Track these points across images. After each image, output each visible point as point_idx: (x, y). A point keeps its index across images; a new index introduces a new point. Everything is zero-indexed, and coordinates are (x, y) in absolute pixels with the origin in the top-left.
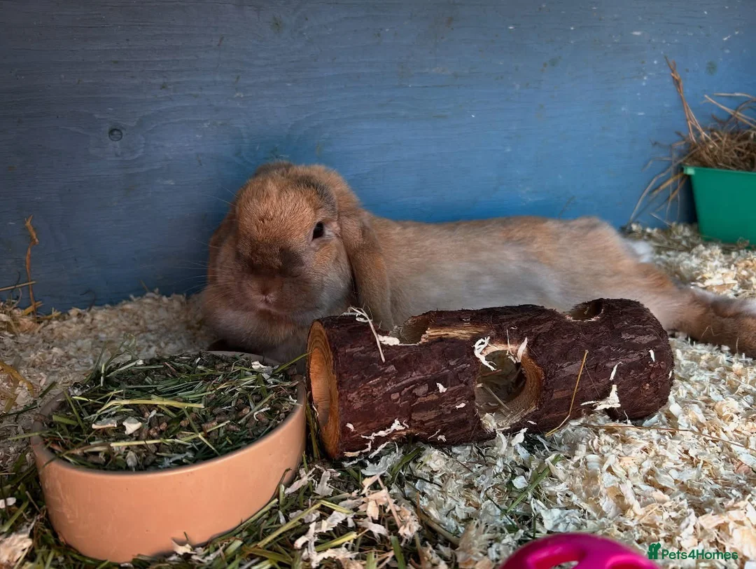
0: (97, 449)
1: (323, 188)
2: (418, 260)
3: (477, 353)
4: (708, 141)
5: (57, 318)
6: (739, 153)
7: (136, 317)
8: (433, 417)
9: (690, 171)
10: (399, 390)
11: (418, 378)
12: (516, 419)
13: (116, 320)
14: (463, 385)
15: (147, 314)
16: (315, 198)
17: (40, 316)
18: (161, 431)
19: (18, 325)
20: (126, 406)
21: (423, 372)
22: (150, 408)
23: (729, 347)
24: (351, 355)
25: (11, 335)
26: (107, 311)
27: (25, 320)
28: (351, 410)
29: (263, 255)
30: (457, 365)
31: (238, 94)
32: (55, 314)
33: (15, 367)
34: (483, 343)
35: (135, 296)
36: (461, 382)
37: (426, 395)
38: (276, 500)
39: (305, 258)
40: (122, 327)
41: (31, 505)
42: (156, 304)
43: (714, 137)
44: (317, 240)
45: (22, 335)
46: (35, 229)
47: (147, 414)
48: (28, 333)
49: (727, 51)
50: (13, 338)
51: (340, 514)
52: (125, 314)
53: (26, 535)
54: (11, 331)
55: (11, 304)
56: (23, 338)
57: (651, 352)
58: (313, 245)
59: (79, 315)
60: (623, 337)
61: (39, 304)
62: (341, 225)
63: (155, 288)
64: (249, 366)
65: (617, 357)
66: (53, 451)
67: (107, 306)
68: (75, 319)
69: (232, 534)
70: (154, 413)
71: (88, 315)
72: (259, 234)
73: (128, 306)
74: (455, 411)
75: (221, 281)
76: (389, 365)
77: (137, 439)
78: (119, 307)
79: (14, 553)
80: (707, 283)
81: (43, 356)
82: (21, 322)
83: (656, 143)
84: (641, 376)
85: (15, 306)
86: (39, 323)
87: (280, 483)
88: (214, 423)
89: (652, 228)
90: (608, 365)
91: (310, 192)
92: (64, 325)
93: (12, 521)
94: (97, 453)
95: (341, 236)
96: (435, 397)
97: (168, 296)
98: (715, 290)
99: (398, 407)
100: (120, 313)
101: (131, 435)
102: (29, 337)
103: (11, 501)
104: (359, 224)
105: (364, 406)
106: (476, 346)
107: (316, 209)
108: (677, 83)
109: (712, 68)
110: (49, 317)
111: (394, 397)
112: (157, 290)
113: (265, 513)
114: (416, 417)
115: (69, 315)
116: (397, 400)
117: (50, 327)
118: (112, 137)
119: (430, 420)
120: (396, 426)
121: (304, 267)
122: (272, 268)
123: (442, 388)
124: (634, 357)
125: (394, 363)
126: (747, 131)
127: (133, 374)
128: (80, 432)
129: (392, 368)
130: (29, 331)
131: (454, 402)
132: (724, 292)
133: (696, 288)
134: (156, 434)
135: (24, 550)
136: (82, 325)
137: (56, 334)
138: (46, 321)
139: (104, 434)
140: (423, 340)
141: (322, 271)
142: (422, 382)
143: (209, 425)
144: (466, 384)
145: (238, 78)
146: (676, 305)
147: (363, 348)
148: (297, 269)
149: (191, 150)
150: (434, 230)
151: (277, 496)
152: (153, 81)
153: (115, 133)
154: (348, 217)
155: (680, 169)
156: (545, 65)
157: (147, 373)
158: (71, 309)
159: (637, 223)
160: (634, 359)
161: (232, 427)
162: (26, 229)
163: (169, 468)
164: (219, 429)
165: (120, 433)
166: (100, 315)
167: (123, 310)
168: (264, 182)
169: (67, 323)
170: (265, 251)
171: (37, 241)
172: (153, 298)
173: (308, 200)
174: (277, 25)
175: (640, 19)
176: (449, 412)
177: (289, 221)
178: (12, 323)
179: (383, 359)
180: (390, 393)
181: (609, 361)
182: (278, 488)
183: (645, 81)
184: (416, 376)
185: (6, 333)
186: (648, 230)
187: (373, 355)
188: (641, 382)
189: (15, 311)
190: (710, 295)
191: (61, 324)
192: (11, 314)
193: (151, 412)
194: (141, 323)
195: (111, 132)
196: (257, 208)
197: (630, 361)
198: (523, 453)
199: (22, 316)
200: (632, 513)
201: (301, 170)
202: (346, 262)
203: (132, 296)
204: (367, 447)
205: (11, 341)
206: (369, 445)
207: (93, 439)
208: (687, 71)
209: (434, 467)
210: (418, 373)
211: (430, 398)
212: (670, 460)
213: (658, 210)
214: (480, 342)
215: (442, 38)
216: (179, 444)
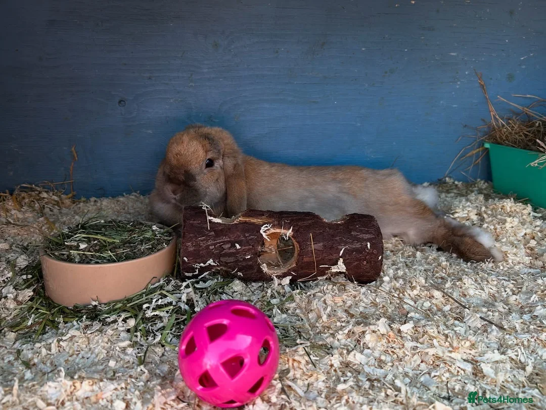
0: (64, 253)
1: (213, 140)
2: (273, 185)
3: (261, 232)
4: (503, 126)
5: (84, 202)
6: (526, 136)
7: (123, 205)
8: (232, 261)
9: (487, 146)
10: (215, 245)
11: (226, 240)
12: (285, 271)
13: (113, 206)
14: (251, 247)
15: (130, 204)
16: (208, 146)
17: (75, 199)
18: (96, 250)
19: (63, 203)
20: (84, 238)
21: (230, 238)
22: (95, 239)
23: (457, 254)
24: (192, 225)
25: (58, 208)
26: (110, 200)
27: (67, 201)
28: (187, 251)
29: (175, 173)
30: (250, 236)
31: (191, 84)
32: (83, 199)
33: (54, 223)
34: (266, 227)
35: (126, 194)
36: (250, 245)
37: (229, 248)
38: (145, 290)
39: (198, 178)
40: (115, 210)
41: (38, 279)
42: (136, 199)
43: (508, 124)
44: (208, 169)
45: (64, 209)
46: (76, 153)
47: (92, 242)
48: (67, 208)
49: (524, 67)
50: (59, 210)
51: (170, 299)
52: (119, 203)
53: (32, 290)
54: (59, 206)
55: (61, 192)
56: (64, 210)
57: (369, 243)
58: (205, 171)
59: (95, 201)
60: (352, 233)
61: (75, 193)
62: (224, 162)
63: (137, 190)
64: (151, 227)
65: (346, 243)
66: (46, 251)
67: (111, 198)
68: (92, 203)
69: (120, 301)
70: (96, 242)
71: (99, 201)
72: (174, 162)
73: (121, 199)
74: (245, 259)
75: (157, 186)
76: (212, 231)
77: (83, 251)
78: (116, 199)
79: (24, 297)
80: (456, 215)
81: (70, 219)
82: (64, 202)
83: (466, 126)
84: (361, 257)
85: (62, 193)
86: (74, 203)
87: (149, 283)
88: (122, 250)
89: (459, 181)
90: (340, 247)
91: (206, 142)
92: (86, 206)
93: (27, 284)
94: (64, 254)
95: (222, 168)
96: (235, 251)
97: (143, 196)
98: (458, 219)
99: (213, 253)
100: (115, 202)
101: (81, 249)
102: (67, 210)
103: (30, 276)
104: (234, 162)
105: (194, 250)
106: (262, 228)
107: (206, 152)
108: (482, 86)
109: (510, 77)
110: (80, 201)
111: (211, 247)
112: (139, 192)
113: (138, 295)
114: (222, 259)
115: (90, 200)
116: (213, 249)
117: (79, 206)
118: (120, 105)
119: (231, 262)
120: (211, 262)
121: (196, 183)
122: (179, 180)
123: (238, 246)
124: (358, 245)
125: (215, 231)
126: (534, 121)
127: (97, 226)
128: (60, 245)
129: (213, 233)
130: (68, 207)
131: (245, 255)
132: (464, 222)
133: (448, 218)
134: (93, 250)
135: (29, 296)
136: (95, 207)
137: (81, 210)
138: (78, 203)
139: (71, 248)
140: (235, 222)
141: (207, 186)
142: (228, 242)
143: (119, 250)
144: (253, 246)
145: (192, 75)
146: (429, 226)
147: (200, 222)
148: (192, 183)
149: (163, 114)
150: (291, 170)
151: (146, 288)
152: (145, 75)
153: (122, 102)
154: (228, 157)
155: (481, 144)
156: (386, 73)
157: (104, 226)
158: (91, 197)
159: (450, 177)
160: (357, 246)
161: (130, 252)
162: (72, 152)
163: (92, 264)
164: (124, 252)
165: (77, 248)
166: (105, 202)
167: (118, 201)
168: (183, 135)
169: (88, 205)
170: (176, 171)
171: (77, 158)
172: (136, 196)
173: (203, 146)
174: (216, 46)
175: (456, 45)
176: (242, 260)
177: (190, 157)
178: (60, 202)
179: (209, 229)
180: (209, 245)
181: (340, 245)
182: (148, 285)
183: (459, 85)
184: (226, 239)
185: (56, 207)
186: (456, 183)
187: (205, 226)
188: (361, 260)
189: (62, 195)
190: (454, 223)
191: (84, 205)
192: (60, 197)
193: (94, 241)
194: (126, 208)
195: (120, 102)
196: (176, 149)
197: (354, 247)
198: (288, 289)
199: (66, 199)
200: (321, 320)
201: (207, 130)
202: (223, 181)
203: (124, 194)
204: (196, 272)
205: (58, 211)
206: (197, 270)
207: (64, 249)
208: (491, 79)
209: (236, 289)
210: (227, 237)
211: (231, 251)
212: (364, 302)
213: (465, 170)
214: (265, 226)
215: (318, 54)
216: (102, 256)
